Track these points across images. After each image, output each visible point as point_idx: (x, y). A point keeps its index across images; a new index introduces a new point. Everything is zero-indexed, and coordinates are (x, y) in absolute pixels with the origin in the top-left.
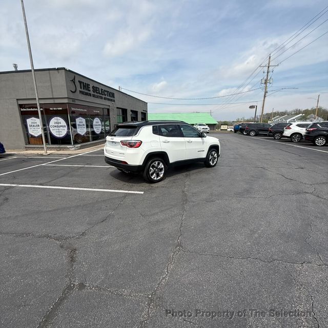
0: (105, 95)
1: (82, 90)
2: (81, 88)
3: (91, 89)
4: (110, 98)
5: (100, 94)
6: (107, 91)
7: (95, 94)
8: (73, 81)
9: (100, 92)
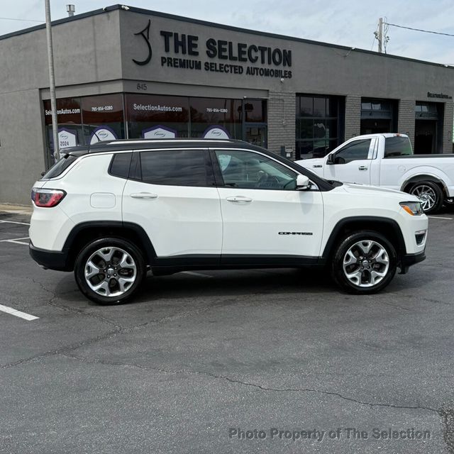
0: (253, 61)
1: (172, 55)
2: (167, 50)
3: (202, 48)
4: (273, 67)
5: (232, 58)
6: (263, 49)
7: (217, 61)
8: (144, 35)
9: (235, 53)
